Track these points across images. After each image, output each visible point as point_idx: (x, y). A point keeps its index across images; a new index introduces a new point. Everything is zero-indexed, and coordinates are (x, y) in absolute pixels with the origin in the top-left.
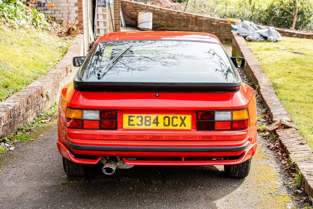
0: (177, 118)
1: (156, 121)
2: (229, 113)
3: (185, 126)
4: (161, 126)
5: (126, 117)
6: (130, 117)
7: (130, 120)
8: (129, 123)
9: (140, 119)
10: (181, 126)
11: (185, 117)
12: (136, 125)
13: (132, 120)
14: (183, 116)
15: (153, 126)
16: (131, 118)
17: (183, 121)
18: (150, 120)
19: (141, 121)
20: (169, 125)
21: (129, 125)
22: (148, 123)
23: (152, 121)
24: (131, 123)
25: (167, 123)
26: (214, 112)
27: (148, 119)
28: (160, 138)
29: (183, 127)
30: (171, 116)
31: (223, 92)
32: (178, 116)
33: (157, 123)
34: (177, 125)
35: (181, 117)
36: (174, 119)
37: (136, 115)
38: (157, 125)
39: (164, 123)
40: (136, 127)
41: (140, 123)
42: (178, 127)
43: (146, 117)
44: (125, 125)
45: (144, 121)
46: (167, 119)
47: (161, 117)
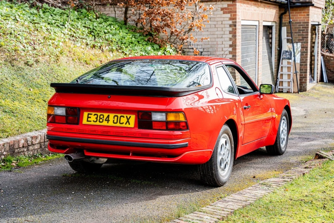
0: (124, 117)
1: (107, 119)
2: (164, 114)
3: (129, 124)
4: (111, 123)
5: (86, 114)
6: (88, 114)
7: (88, 117)
8: (88, 119)
9: (96, 116)
10: (126, 124)
11: (130, 117)
12: (92, 121)
13: (90, 117)
14: (128, 116)
15: (105, 123)
16: (90, 116)
17: (128, 119)
18: (103, 117)
19: (97, 118)
20: (117, 123)
21: (88, 121)
22: (101, 120)
23: (104, 119)
24: (89, 119)
25: (115, 121)
26: (151, 113)
27: (102, 117)
28: (109, 133)
29: (127, 125)
30: (119, 115)
31: (162, 96)
32: (125, 115)
33: (108, 121)
34: (123, 123)
35: (127, 117)
36: (122, 118)
37: (93, 113)
38: (108, 123)
39: (114, 121)
40: (92, 123)
41: (95, 120)
42: (124, 125)
43: (101, 115)
44: (85, 121)
45: (98, 118)
46: (116, 118)
47: (112, 116)
